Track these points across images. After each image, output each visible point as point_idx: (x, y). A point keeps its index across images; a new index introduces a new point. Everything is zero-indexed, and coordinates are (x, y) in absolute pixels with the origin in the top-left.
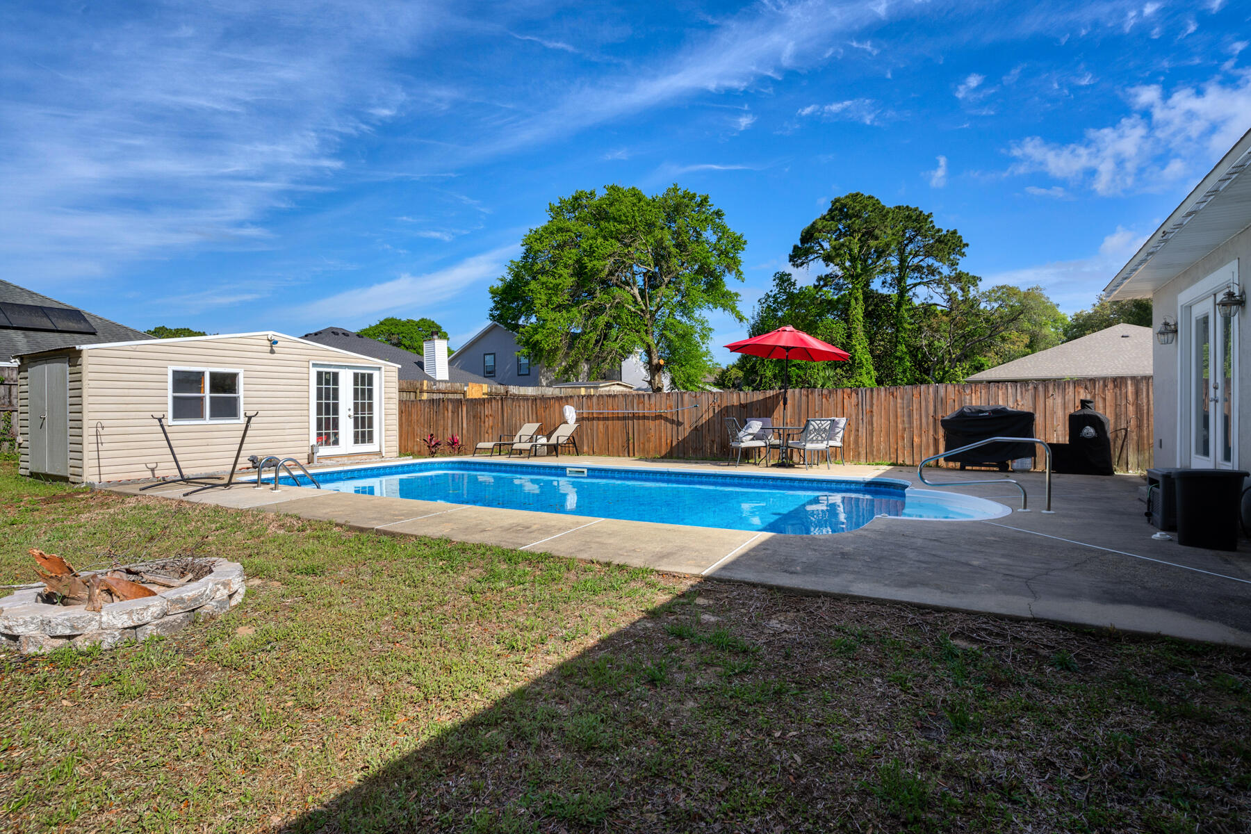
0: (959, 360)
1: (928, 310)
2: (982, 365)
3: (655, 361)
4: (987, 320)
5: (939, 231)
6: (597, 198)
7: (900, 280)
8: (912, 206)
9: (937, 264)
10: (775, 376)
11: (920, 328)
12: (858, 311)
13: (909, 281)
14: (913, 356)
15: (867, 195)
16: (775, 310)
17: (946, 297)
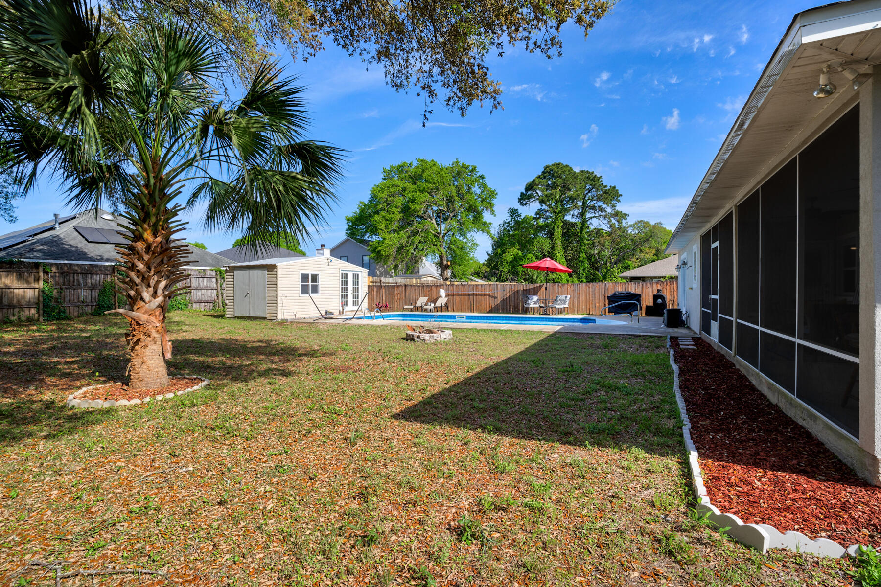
0: (616, 263)
1: (598, 232)
2: (629, 266)
3: (445, 262)
4: (632, 240)
5: (606, 186)
6: (413, 167)
7: (582, 214)
8: (590, 171)
9: (604, 206)
10: (509, 271)
11: (594, 243)
12: (559, 233)
13: (588, 215)
14: (589, 259)
15: (565, 164)
16: (508, 231)
17: (609, 226)
